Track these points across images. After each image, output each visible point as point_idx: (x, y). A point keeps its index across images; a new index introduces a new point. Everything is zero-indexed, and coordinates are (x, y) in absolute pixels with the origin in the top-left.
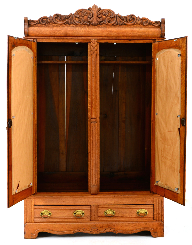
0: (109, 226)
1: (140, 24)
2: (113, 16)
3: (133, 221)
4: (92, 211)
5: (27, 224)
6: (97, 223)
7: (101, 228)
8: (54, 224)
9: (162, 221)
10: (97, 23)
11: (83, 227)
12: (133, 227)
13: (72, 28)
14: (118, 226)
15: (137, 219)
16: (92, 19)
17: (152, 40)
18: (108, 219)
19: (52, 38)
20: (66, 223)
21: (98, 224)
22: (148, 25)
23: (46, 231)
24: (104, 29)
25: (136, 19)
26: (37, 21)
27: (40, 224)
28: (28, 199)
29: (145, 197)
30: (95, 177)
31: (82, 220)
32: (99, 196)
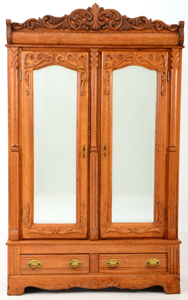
0: (112, 280)
1: (153, 29)
2: (119, 18)
3: (141, 273)
4: (91, 261)
5: (12, 276)
6: (98, 276)
7: (102, 281)
8: (45, 277)
9: (178, 273)
10: (98, 28)
11: (80, 280)
12: (141, 281)
13: (67, 33)
14: (123, 279)
15: (147, 271)
16: (92, 22)
17: (167, 49)
18: (111, 270)
19: (42, 46)
20: (59, 276)
21: (98, 277)
22: (162, 30)
23: (35, 286)
24: (107, 35)
25: (147, 22)
26: (23, 25)
27: (28, 276)
28: (12, 246)
29: (157, 244)
30: (95, 219)
31: (79, 272)
32: (100, 242)
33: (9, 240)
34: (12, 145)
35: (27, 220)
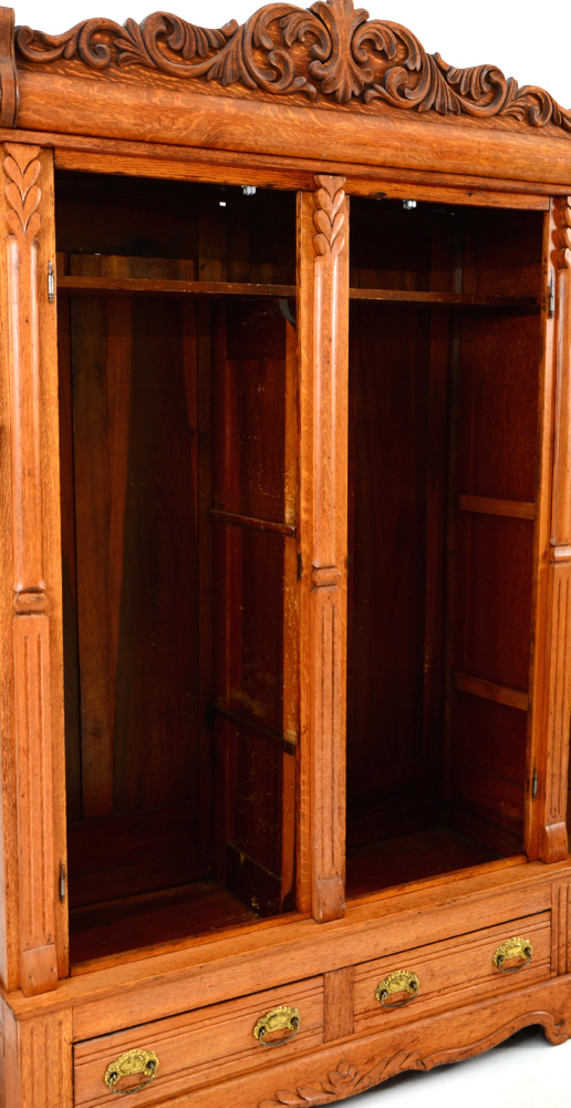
0: (397, 1047)
1: (520, 117)
2: (417, 63)
3: (480, 997)
4: (330, 999)
6: (352, 1046)
7: (366, 1063)
10: (353, 93)
11: (296, 1081)
12: (483, 1025)
13: (242, 102)
14: (431, 1034)
15: (495, 987)
17: (551, 196)
18: (391, 1014)
19: (142, 149)
21: (354, 1050)
22: (548, 125)
24: (381, 125)
25: (504, 88)
26: (64, 43)
28: (40, 1019)
29: (525, 888)
30: (333, 841)
34: (20, 587)
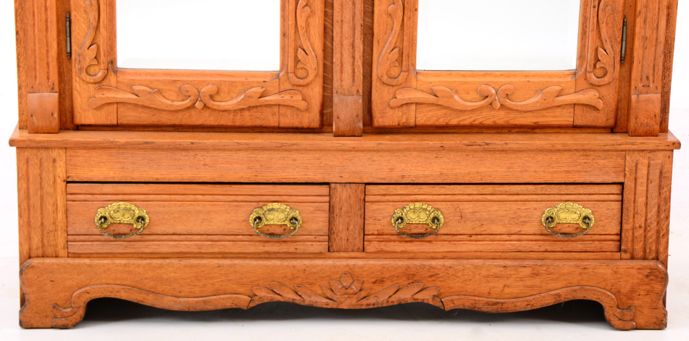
0: (412, 277)
3: (522, 255)
4: (337, 211)
5: (35, 261)
6: (360, 262)
7: (374, 283)
8: (161, 267)
9: (662, 257)
11: (294, 278)
12: (521, 283)
14: (453, 275)
15: (542, 249)
18: (410, 244)
20: (216, 261)
21: (362, 267)
23: (123, 295)
27: (96, 261)
28: (35, 151)
29: (585, 151)
30: (354, 58)
31: (291, 248)
32: (370, 142)
33: (21, 127)
35: (91, 53)
